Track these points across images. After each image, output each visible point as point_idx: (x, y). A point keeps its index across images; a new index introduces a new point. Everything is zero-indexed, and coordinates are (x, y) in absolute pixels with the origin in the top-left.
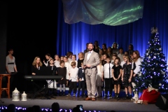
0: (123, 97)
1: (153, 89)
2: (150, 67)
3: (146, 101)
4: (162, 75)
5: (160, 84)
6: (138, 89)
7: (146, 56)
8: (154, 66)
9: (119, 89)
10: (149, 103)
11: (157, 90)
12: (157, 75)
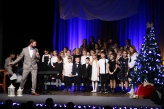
0: (118, 91)
1: (148, 84)
2: (145, 62)
3: (141, 96)
4: (157, 70)
5: (156, 79)
6: (134, 84)
7: (141, 51)
8: (149, 61)
9: (115, 83)
10: (144, 98)
11: (152, 84)
12: (152, 70)
